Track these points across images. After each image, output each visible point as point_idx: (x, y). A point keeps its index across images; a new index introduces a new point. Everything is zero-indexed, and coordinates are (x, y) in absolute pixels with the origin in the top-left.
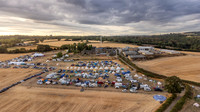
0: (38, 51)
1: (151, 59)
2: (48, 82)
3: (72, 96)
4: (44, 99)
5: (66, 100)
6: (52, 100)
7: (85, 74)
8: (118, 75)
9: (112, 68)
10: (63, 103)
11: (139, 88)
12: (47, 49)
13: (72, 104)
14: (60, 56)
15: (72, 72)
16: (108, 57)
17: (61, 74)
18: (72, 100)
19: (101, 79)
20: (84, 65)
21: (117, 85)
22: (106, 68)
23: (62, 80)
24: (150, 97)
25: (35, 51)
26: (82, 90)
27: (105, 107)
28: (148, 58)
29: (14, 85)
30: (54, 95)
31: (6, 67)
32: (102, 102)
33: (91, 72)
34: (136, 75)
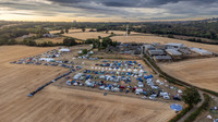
0: (64, 45)
2: (76, 84)
3: (96, 99)
4: (73, 100)
5: (91, 103)
6: (80, 102)
8: (139, 79)
9: (135, 71)
10: (90, 106)
11: (158, 96)
13: (97, 108)
15: (97, 73)
17: (88, 74)
18: (97, 103)
19: (123, 83)
20: (108, 65)
21: (138, 91)
22: (129, 70)
23: (88, 82)
24: (167, 106)
26: (105, 94)
27: (125, 113)
30: (82, 97)
31: (38, 64)
32: (122, 108)
33: (114, 75)
34: (158, 81)
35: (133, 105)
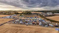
0: (15, 14)
1: (51, 16)
2: (16, 23)
3: (23, 27)
4: (14, 28)
5: (21, 28)
6: (16, 28)
7: (28, 20)
8: (40, 21)
9: (38, 19)
11: (48, 25)
12: (18, 14)
13: (23, 30)
14: (21, 15)
15: (24, 20)
16: (36, 16)
17: (20, 20)
18: (23, 29)
19: (34, 22)
20: (28, 18)
21: (40, 24)
22: (36, 19)
23: (21, 22)
24: (54, 29)
25: (14, 14)
26: (27, 25)
27: (35, 32)
28: (50, 16)
29: (5, 23)
32: (34, 30)
33: (30, 20)
34: (47, 21)
35: (38, 29)
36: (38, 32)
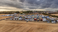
2: (14, 19)
3: (22, 23)
9: (40, 16)
18: (22, 25)
21: (44, 20)
28: (55, 13)
30: (15, 23)
32: (37, 26)
35: (43, 25)
36: (42, 28)
